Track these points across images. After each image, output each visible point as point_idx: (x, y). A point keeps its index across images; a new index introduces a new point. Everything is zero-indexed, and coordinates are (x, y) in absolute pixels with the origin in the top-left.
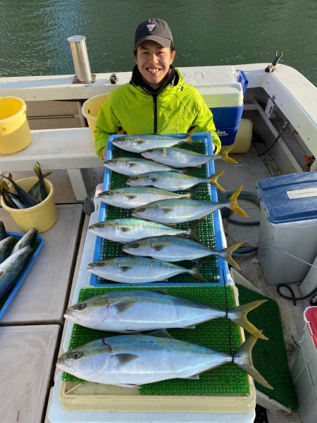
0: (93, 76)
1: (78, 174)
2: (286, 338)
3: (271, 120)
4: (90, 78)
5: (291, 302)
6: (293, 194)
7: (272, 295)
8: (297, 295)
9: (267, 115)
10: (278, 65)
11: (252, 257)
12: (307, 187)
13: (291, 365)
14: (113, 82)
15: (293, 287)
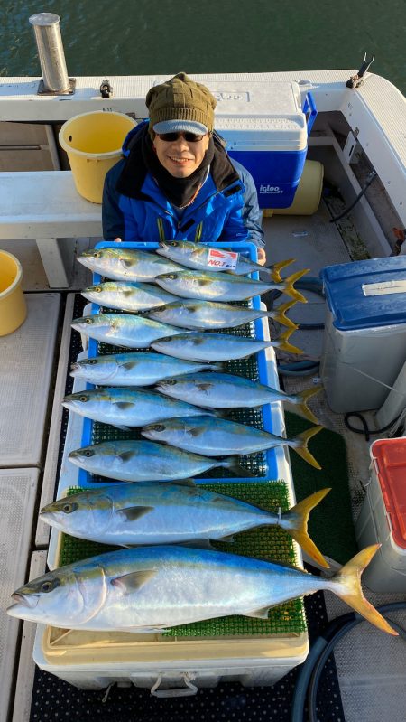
0: (72, 82)
1: (54, 246)
2: (352, 483)
3: (351, 165)
4: (66, 86)
5: (364, 437)
6: (369, 290)
7: (338, 427)
8: (371, 427)
9: (346, 157)
10: (367, 75)
11: (313, 375)
12: (390, 279)
13: (355, 518)
14: (105, 95)
15: (368, 417)
